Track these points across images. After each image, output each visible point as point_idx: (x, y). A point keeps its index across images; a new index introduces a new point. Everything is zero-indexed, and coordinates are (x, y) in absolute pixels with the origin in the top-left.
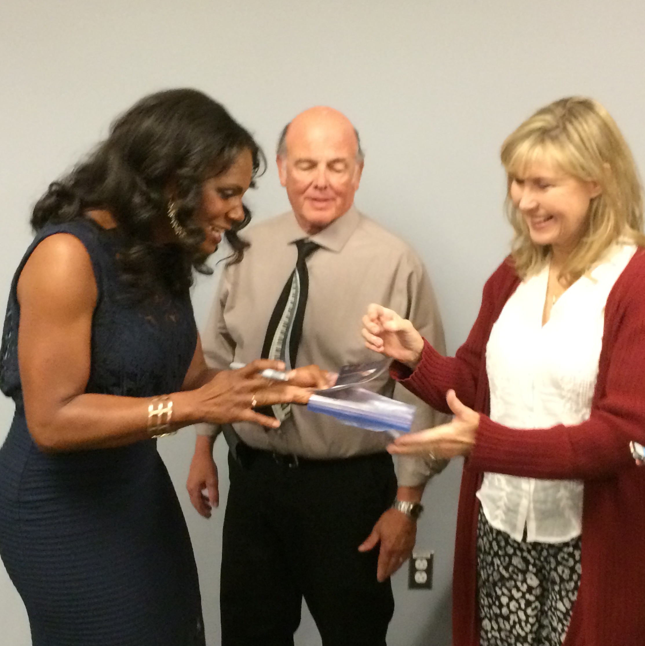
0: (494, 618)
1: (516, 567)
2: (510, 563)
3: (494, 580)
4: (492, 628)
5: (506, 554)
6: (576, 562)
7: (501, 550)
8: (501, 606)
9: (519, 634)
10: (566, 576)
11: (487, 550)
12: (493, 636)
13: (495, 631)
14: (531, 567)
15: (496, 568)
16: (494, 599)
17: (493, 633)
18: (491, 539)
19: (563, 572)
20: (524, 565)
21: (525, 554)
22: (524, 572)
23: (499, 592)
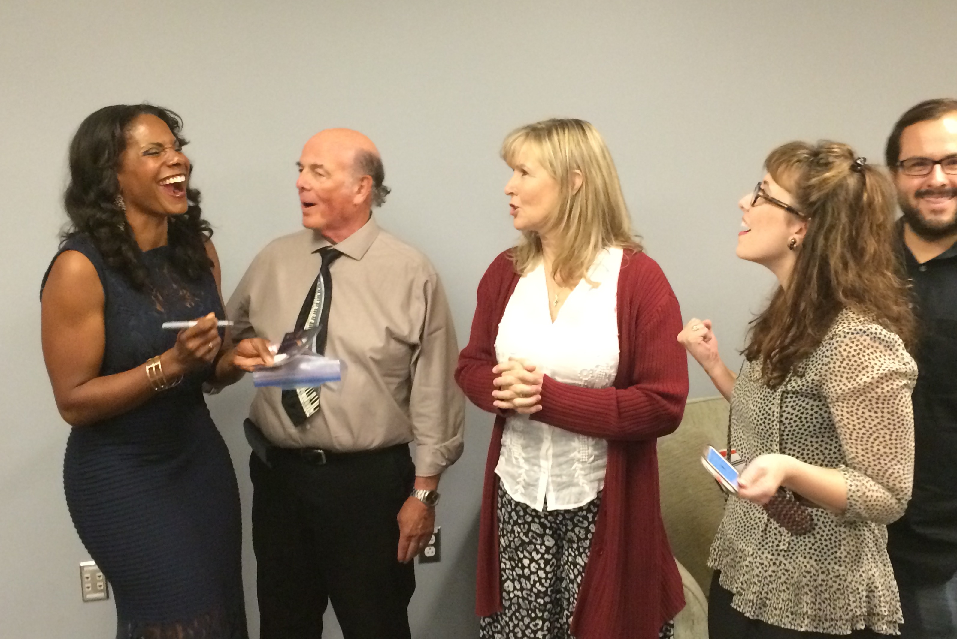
0: (517, 578)
1: (534, 532)
2: (529, 530)
3: (515, 545)
4: (515, 588)
5: (525, 522)
6: (590, 524)
7: (520, 519)
8: (523, 568)
9: (539, 591)
10: (582, 536)
11: (507, 520)
12: (515, 596)
13: (518, 590)
14: (548, 531)
15: (517, 535)
16: (517, 562)
17: (516, 592)
18: (509, 510)
19: (580, 532)
20: (542, 530)
21: (542, 520)
22: (542, 536)
23: (521, 556)
